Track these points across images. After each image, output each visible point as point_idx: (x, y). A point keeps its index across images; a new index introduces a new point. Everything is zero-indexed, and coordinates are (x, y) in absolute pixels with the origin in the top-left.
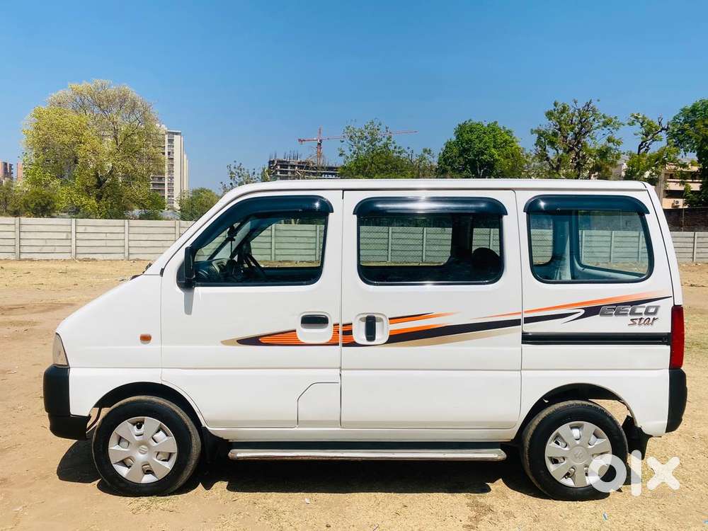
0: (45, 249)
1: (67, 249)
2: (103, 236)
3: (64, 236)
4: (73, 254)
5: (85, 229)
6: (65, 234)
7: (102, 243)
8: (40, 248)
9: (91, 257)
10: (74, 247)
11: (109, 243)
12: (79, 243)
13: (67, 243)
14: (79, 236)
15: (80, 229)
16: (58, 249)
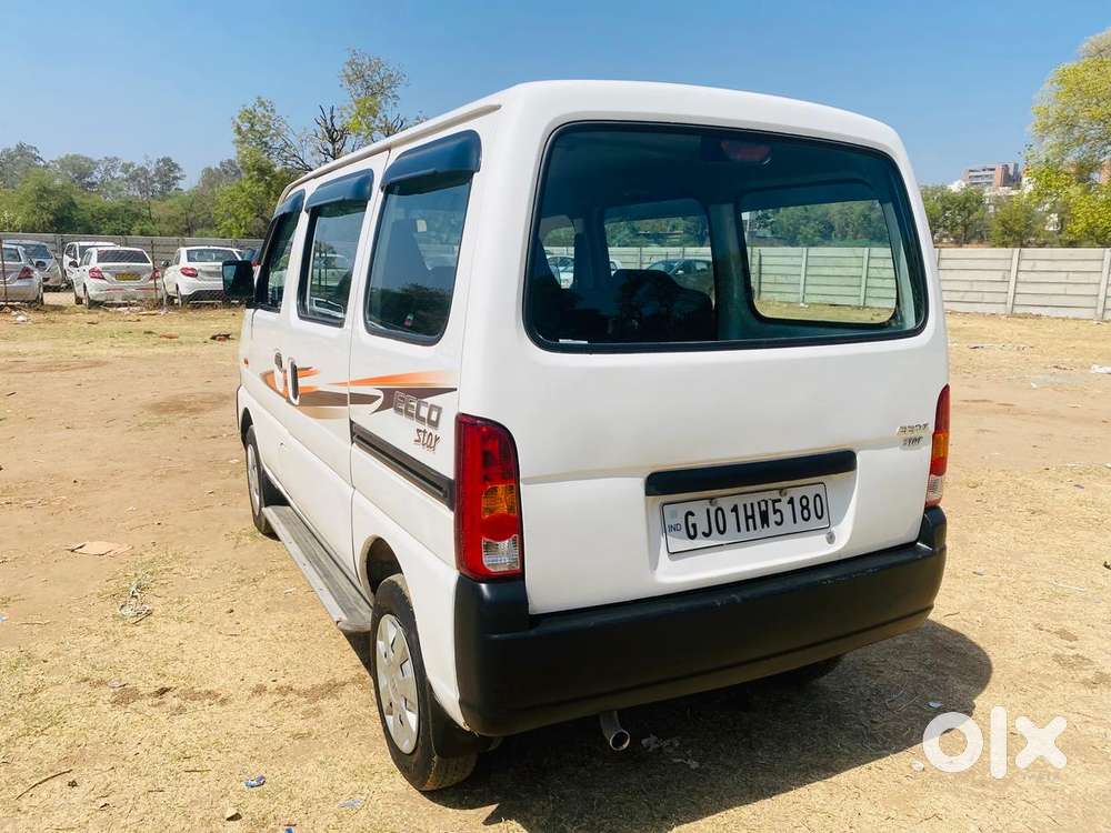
0: (970, 297)
1: (1001, 298)
2: (1062, 277)
3: (998, 276)
4: (1009, 306)
5: (1034, 266)
6: (1001, 273)
7: (1059, 289)
8: (961, 294)
9: (1035, 311)
10: (1011, 294)
11: (1072, 290)
12: (1021, 289)
13: (1002, 288)
14: (1022, 276)
15: (1025, 266)
16: (988, 298)
